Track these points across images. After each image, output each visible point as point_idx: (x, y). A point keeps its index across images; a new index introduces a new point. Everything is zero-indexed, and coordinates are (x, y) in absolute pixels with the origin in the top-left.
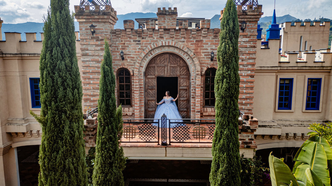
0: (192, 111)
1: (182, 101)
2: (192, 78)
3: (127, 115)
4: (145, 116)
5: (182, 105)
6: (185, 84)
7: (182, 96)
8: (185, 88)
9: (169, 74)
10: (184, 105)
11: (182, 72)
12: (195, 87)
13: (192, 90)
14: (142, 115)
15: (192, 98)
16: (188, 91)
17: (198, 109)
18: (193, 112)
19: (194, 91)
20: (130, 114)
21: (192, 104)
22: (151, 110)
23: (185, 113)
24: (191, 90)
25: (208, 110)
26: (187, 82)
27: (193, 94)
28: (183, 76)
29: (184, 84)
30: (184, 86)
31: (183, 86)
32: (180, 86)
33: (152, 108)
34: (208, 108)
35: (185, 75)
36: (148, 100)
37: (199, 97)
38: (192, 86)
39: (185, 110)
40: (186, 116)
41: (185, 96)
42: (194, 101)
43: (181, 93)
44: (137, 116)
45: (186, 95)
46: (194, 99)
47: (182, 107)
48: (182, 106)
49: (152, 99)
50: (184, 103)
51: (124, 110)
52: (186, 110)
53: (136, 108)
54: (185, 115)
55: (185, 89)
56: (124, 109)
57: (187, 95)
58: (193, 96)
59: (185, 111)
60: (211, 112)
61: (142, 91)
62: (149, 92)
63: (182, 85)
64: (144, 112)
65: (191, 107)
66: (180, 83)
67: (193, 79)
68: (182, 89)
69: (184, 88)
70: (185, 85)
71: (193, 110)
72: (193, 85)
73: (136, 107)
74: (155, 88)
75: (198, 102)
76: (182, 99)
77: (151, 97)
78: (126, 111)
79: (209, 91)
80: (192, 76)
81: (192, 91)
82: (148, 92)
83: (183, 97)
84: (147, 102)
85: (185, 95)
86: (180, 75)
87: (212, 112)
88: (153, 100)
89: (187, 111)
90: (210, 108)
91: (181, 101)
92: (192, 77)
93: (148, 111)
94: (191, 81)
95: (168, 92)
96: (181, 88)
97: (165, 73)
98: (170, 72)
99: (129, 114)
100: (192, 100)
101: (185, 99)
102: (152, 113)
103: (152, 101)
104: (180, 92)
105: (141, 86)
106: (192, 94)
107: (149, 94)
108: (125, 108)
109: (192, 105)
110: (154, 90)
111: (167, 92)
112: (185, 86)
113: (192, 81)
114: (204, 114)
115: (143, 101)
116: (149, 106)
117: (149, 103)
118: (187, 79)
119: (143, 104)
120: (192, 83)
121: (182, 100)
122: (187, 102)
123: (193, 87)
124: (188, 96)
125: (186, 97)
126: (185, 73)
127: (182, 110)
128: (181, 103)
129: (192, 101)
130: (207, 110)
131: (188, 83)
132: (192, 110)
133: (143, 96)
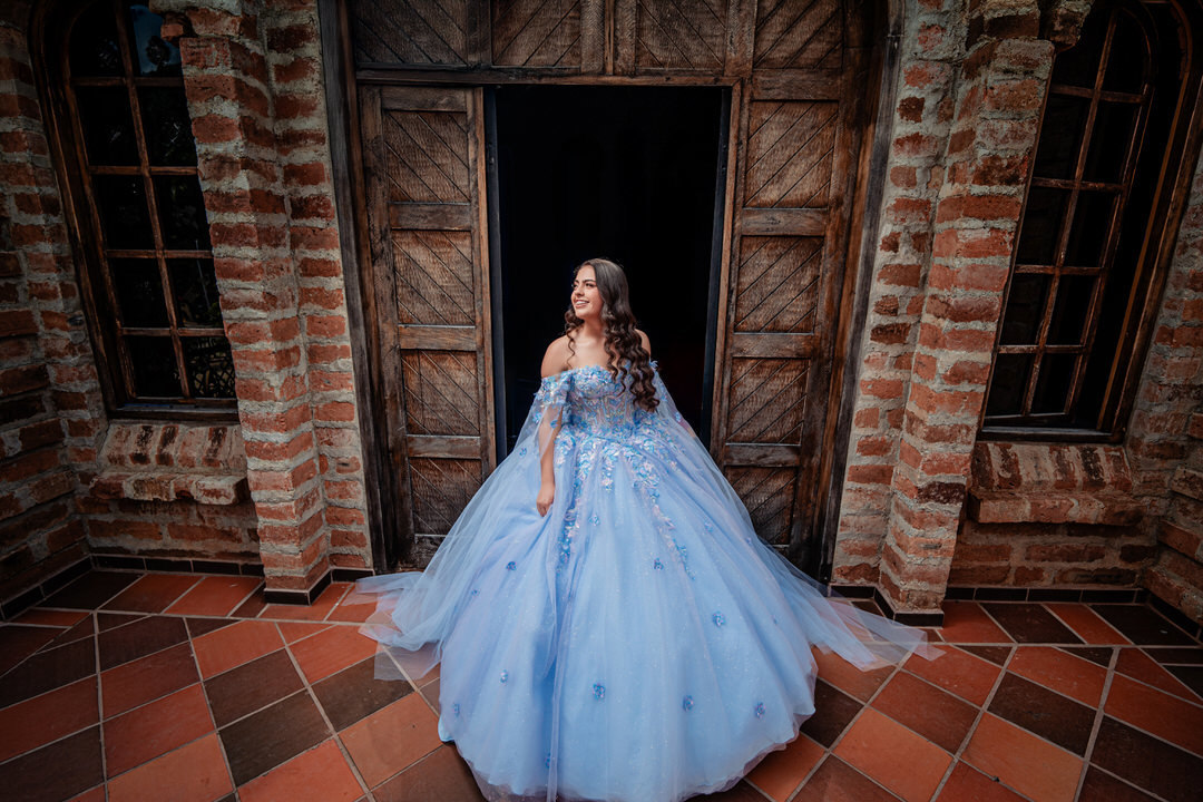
0: (863, 476)
1: (756, 373)
2: (906, 92)
3: (185, 498)
4: (372, 513)
5: (751, 406)
6: (802, 180)
7: (760, 318)
8: (804, 223)
9: (626, 51)
10: (776, 410)
11: (777, 24)
12: (923, 206)
13: (892, 245)
14: (349, 503)
15: (881, 333)
16: (828, 264)
17: (947, 467)
18: (872, 487)
19: (905, 256)
20: (215, 493)
21: (863, 402)
22: (437, 447)
23: (780, 483)
24: (872, 242)
25: (1026, 471)
26: (827, 155)
27: (897, 290)
28: (785, 77)
29: (794, 173)
30: (794, 196)
31: (780, 204)
32: (745, 203)
33: (450, 431)
34: (1016, 448)
35: (818, 66)
36: (404, 353)
37: (977, 325)
38: (893, 193)
39: (784, 455)
40: (779, 512)
41: (787, 320)
42: (889, 375)
43: (747, 279)
44: (276, 522)
45: (801, 306)
46: (894, 350)
47: (756, 428)
48: (756, 415)
49: (447, 341)
50: (776, 385)
51: (171, 450)
52: (790, 457)
53: (258, 435)
54: (776, 502)
55: (800, 238)
56: (168, 439)
57: (814, 306)
58: (886, 321)
59: (776, 470)
60: (1059, 486)
61: (321, 254)
62: (410, 259)
63: (772, 194)
64: (360, 474)
65: (858, 433)
66: (744, 174)
67: (913, 109)
68: (765, 238)
69: (783, 221)
70: (807, 187)
71: (867, 461)
72: (911, 183)
73: (259, 425)
74: (466, 222)
75: (965, 387)
76: (754, 346)
77: (440, 319)
78: (188, 462)
79: (1049, 269)
80: (906, 63)
81: (882, 257)
82: (401, 264)
83: (774, 328)
84: (390, 374)
85: (792, 306)
86: (758, 62)
87: (1067, 485)
88: (456, 352)
89: (796, 470)
90: (1044, 449)
91: (743, 370)
92: (916, 78)
93: (414, 460)
94: (889, 126)
95: (610, 267)
96: (756, 222)
97: (577, 35)
98: (639, 31)
99: (210, 493)
100: (873, 364)
101: (793, 343)
102: (449, 483)
103: (449, 363)
104: (739, 267)
105: (308, 191)
106: (879, 289)
107: (415, 292)
108: (181, 428)
109: (870, 418)
110: (464, 246)
111: (586, 273)
112: (806, 203)
113: (902, 128)
114: (991, 511)
115: (346, 364)
116: (418, 417)
117: (413, 383)
118: (831, 122)
119: (349, 394)
120: (898, 159)
121: (755, 353)
122: (801, 383)
123: (904, 205)
124: (821, 315)
125: (807, 323)
126: (817, 33)
127: (751, 453)
128: (739, 391)
129: (866, 374)
130: (1010, 464)
131: (836, 160)
132: (855, 459)
133: (342, 311)
